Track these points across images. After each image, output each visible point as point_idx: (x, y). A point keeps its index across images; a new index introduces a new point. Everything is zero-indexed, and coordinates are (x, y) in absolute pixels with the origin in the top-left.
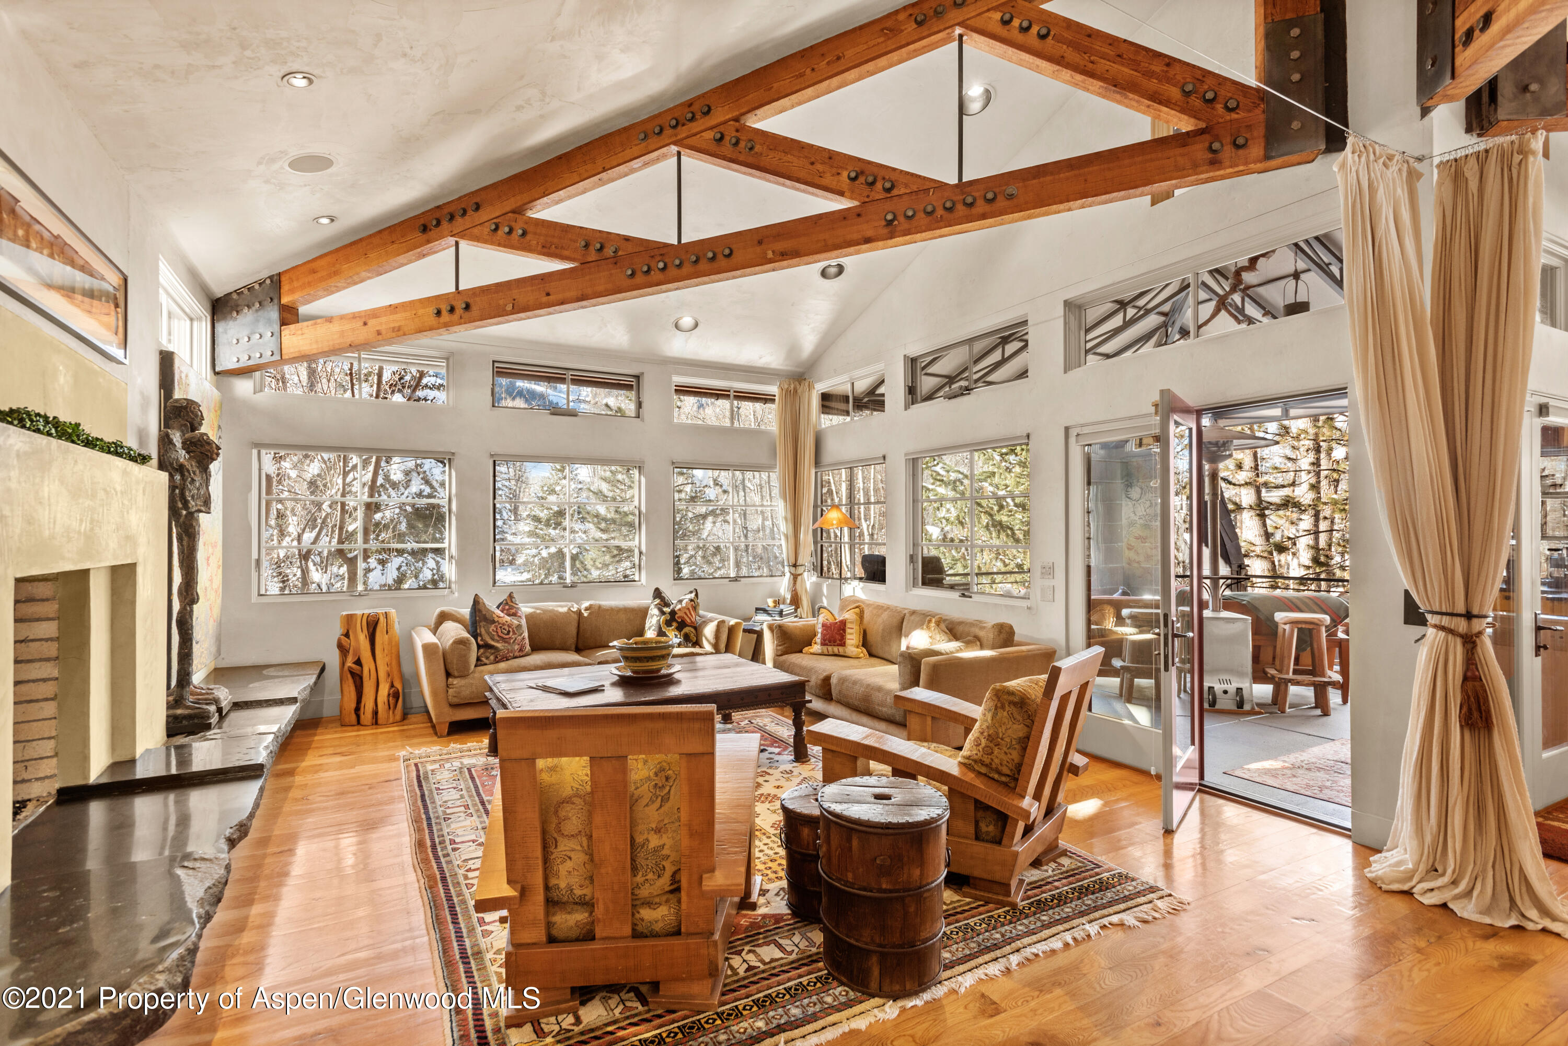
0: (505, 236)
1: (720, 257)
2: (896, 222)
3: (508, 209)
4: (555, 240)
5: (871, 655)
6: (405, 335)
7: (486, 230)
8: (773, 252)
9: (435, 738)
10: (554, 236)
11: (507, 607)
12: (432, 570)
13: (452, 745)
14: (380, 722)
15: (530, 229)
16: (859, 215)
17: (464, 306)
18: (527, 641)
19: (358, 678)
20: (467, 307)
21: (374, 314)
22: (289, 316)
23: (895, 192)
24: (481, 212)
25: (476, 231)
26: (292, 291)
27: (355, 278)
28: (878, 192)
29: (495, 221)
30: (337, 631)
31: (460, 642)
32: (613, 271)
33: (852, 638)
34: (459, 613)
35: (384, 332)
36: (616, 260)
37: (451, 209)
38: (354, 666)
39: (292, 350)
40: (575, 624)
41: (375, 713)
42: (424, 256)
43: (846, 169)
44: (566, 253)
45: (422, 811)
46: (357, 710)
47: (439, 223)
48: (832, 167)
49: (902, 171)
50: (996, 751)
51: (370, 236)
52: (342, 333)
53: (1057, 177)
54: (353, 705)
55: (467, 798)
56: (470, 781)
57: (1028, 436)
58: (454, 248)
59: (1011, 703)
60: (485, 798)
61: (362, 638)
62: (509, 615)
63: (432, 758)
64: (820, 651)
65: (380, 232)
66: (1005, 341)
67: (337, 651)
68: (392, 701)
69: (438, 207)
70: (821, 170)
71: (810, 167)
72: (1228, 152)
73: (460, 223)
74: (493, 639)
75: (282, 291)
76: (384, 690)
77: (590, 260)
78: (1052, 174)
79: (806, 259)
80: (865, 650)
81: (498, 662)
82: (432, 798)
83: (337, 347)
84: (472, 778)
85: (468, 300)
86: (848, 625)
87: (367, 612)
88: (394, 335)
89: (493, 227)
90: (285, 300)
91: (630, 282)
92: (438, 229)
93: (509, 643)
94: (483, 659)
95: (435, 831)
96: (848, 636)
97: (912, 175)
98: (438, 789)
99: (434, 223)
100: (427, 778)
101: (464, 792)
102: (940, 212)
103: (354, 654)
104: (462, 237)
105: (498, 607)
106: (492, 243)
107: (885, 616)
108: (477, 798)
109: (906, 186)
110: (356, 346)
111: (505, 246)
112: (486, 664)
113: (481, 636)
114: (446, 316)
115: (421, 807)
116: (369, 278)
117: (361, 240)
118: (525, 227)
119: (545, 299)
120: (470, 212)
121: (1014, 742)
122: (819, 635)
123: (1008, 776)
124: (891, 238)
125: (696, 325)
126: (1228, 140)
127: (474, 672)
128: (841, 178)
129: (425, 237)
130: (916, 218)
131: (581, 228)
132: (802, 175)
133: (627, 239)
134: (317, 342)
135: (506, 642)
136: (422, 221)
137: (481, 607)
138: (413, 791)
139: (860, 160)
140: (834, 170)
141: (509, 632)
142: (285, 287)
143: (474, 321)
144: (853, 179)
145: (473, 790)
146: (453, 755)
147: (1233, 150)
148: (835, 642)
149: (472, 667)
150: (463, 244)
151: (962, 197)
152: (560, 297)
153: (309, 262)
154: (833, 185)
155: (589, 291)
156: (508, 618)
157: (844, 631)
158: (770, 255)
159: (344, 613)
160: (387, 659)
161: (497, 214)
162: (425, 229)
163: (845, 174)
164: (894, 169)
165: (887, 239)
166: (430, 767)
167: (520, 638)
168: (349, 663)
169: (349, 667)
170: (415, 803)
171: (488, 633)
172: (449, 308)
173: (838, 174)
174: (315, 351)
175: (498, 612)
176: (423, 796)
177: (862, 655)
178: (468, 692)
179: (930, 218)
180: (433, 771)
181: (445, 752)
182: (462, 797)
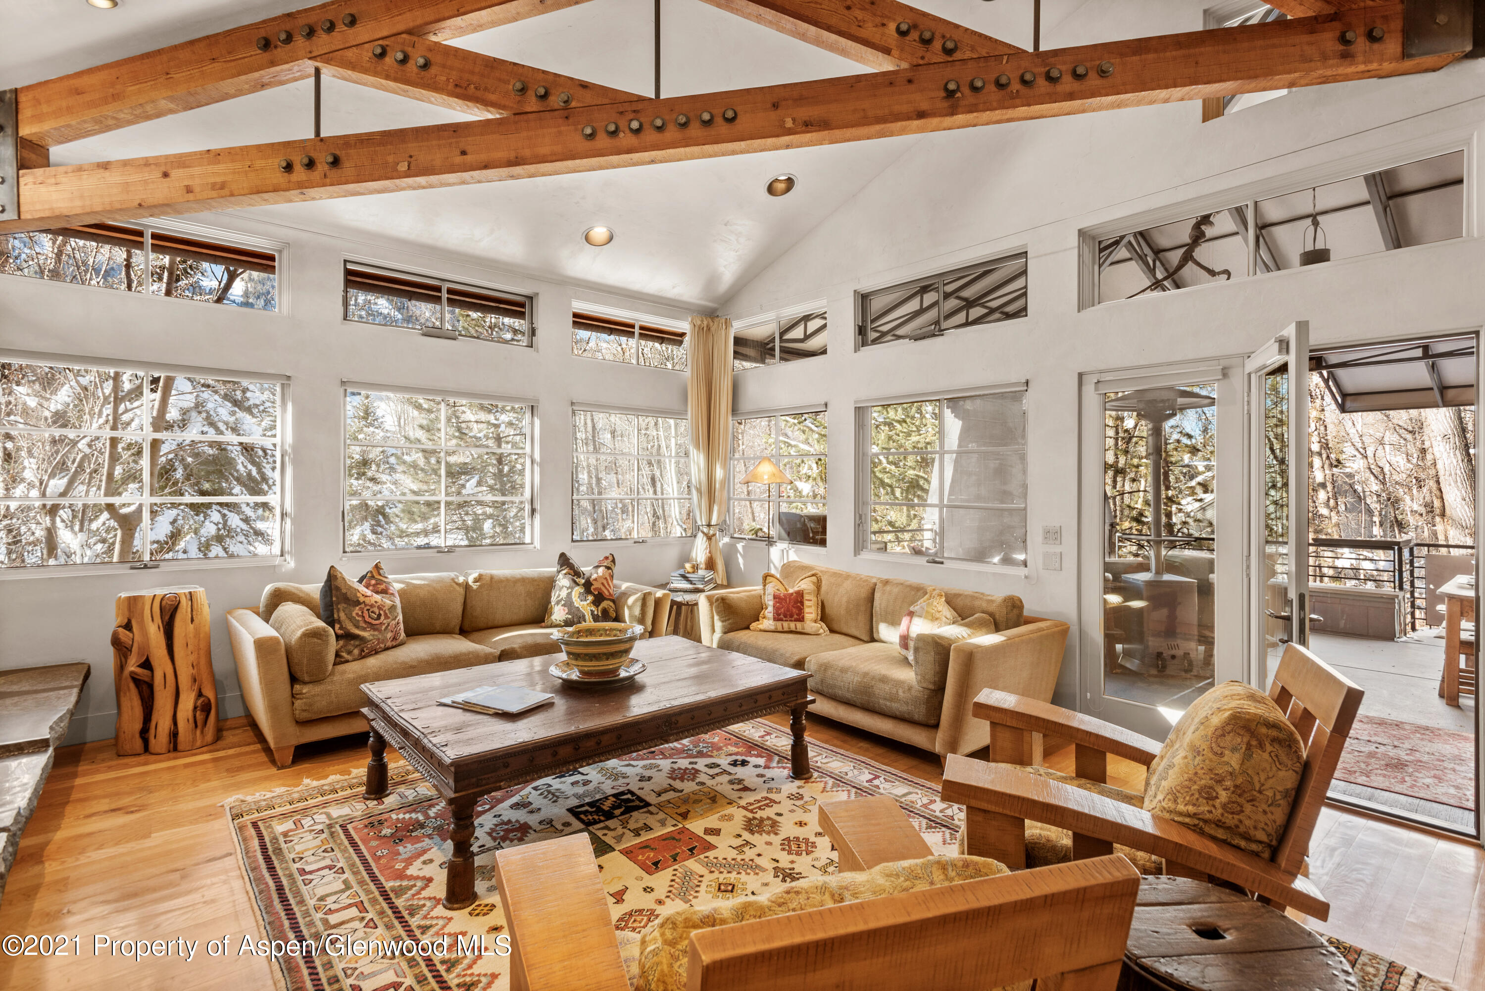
0: (396, 65)
1: (719, 120)
2: (959, 95)
3: (401, 27)
4: (475, 79)
5: (832, 631)
6: (232, 195)
7: (366, 54)
8: (794, 120)
9: (274, 771)
10: (472, 73)
11: (373, 582)
12: (217, 524)
13: (307, 781)
14: (180, 747)
15: (436, 58)
16: (910, 81)
17: (330, 159)
18: (402, 626)
19: (145, 687)
20: (336, 162)
21: (182, 161)
22: (33, 156)
23: (958, 55)
24: (358, 28)
25: (350, 54)
26: (38, 118)
27: (149, 108)
28: (935, 53)
29: (380, 42)
30: (111, 621)
31: (314, 634)
32: (562, 128)
33: (811, 612)
34: (301, 591)
35: (197, 189)
36: (567, 112)
37: (312, 19)
38: (139, 670)
39: (38, 207)
40: (460, 600)
41: (174, 735)
42: (263, 86)
43: (894, 20)
44: (493, 97)
45: (286, 923)
46: (144, 732)
47: (289, 39)
48: (875, 15)
49: (967, 29)
50: (1248, 808)
51: (175, 48)
52: (126, 187)
53: (1162, 55)
54: (138, 726)
55: (356, 887)
56: (351, 850)
57: (1027, 383)
58: (313, 79)
59: (1274, 740)
60: (388, 885)
61: (154, 631)
62: (377, 592)
63: (279, 810)
64: (772, 628)
65: (192, 43)
66: (924, 290)
67: (111, 650)
68: (200, 716)
69: (289, 15)
70: (860, 18)
71: (846, 12)
72: (1361, 44)
73: (323, 41)
74: (357, 627)
75: (20, 117)
76: (188, 702)
77: (529, 109)
78: (1156, 51)
79: (837, 133)
80: (824, 626)
81: (364, 657)
82: (297, 893)
83: (118, 206)
84: (354, 844)
85: (338, 152)
86: (806, 597)
87: (160, 592)
88: (214, 194)
89: (378, 51)
90: (25, 131)
91: (588, 145)
92: (288, 47)
93: (380, 631)
94: (344, 654)
95: (320, 969)
96: (807, 610)
97: (981, 35)
98: (302, 872)
99: (283, 36)
100: (278, 851)
101: (347, 875)
102: (1016, 86)
103: (140, 654)
104: (328, 62)
105: (360, 581)
106: (376, 74)
107: (848, 585)
108: (372, 887)
109: (973, 49)
110: (149, 207)
111: (396, 80)
112: (347, 661)
113: (339, 622)
114: (300, 174)
115: (283, 914)
116: (171, 111)
117: (159, 52)
118: (429, 55)
119: (459, 159)
120: (340, 27)
121: (1278, 797)
122: (770, 609)
123: (1261, 842)
124: (952, 114)
125: (611, 239)
126: (1361, 30)
127: (332, 673)
128: (887, 31)
129: (267, 56)
130: (984, 91)
131: (515, 64)
132: (833, 21)
133: (584, 85)
134: (82, 197)
135: (375, 630)
136: (263, 33)
137: (339, 583)
138: (259, 880)
139: (912, 9)
140: (878, 20)
141: (379, 616)
142: (26, 113)
143: (347, 182)
144: (902, 33)
145: (362, 868)
146: (311, 802)
147: (1367, 43)
148: (791, 616)
149: (330, 667)
150: (327, 73)
151: (1043, 70)
152: (483, 157)
153: (68, 77)
154: (876, 39)
155: (527, 153)
156: (378, 597)
157: (802, 603)
158: (789, 123)
159: (123, 595)
160: (192, 658)
161: (385, 33)
162: (267, 45)
163: (892, 26)
164: (957, 26)
165: (946, 115)
166: (280, 828)
167: (394, 622)
168: (132, 666)
169: (132, 673)
170: (269, 908)
171: (351, 619)
172: (306, 161)
173: (883, 25)
174: (79, 211)
175: (362, 588)
176: (280, 889)
177: (821, 631)
178: (324, 703)
179: (1003, 93)
180: (285, 834)
181: (296, 796)
182: (347, 886)
